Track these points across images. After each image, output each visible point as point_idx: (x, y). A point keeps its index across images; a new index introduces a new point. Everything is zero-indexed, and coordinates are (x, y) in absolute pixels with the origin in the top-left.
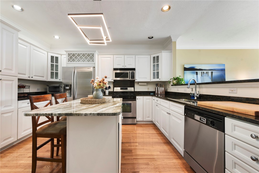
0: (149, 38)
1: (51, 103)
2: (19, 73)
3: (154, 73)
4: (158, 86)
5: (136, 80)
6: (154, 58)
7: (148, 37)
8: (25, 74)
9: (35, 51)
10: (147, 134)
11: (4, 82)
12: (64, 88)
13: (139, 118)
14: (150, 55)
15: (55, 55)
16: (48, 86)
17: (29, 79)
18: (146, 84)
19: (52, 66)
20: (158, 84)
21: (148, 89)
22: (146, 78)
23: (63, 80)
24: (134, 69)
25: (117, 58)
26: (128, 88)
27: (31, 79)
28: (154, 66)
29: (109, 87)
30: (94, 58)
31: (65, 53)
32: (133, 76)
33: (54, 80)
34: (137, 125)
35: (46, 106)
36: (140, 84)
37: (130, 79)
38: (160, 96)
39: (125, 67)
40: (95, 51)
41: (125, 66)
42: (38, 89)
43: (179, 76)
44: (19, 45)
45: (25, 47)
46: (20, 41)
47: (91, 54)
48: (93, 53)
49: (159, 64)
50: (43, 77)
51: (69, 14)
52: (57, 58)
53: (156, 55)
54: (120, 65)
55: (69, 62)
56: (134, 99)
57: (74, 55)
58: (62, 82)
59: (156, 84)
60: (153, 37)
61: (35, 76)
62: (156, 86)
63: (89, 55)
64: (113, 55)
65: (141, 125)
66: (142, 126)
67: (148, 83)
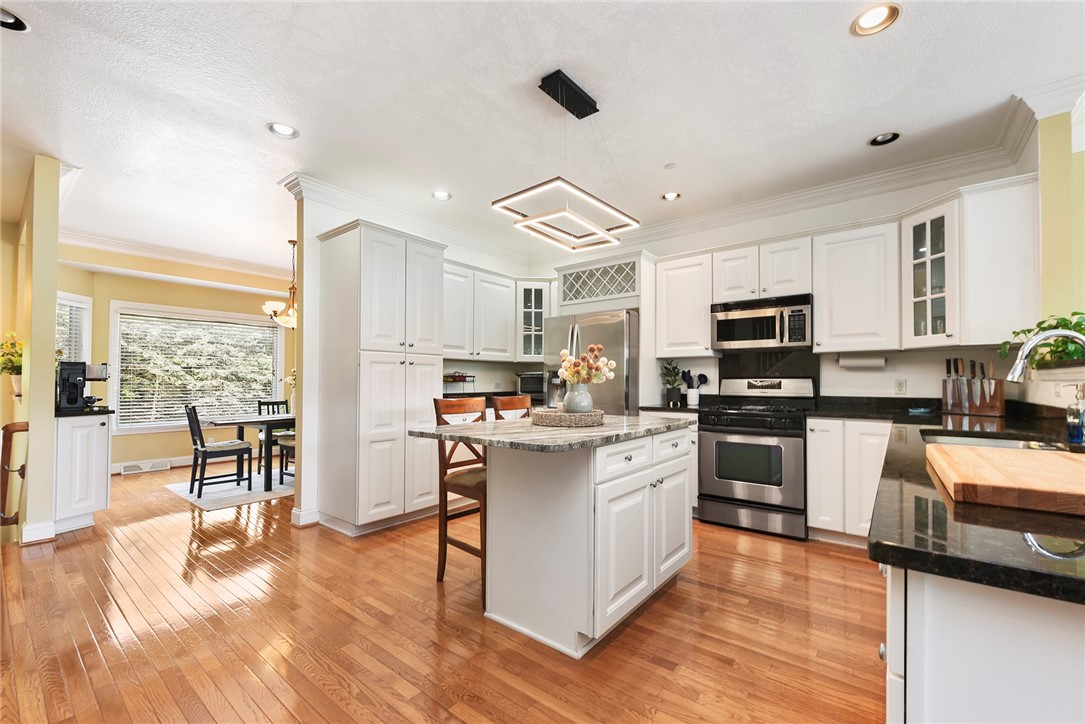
0: (874, 142)
1: (483, 418)
2: (445, 346)
3: (919, 308)
4: (957, 371)
5: (818, 345)
6: (919, 231)
7: (872, 137)
8: (462, 348)
9: (485, 284)
10: (825, 586)
11: (419, 369)
12: (550, 382)
13: (822, 518)
14: (899, 219)
15: (533, 286)
16: (519, 376)
17: (471, 358)
18: (881, 362)
19: (527, 316)
20: (956, 361)
21: (900, 385)
22: (875, 334)
23: (547, 357)
24: (806, 299)
25: (728, 264)
26: (784, 382)
27: (476, 358)
28: (919, 268)
29: (703, 379)
30: (636, 277)
31: (555, 275)
32: (799, 328)
33: (532, 358)
34: (810, 544)
35: (476, 421)
36: (843, 362)
37: (786, 342)
38: (971, 425)
39: (764, 296)
40: (639, 254)
41: (762, 288)
42: (497, 385)
43: (1074, 314)
44: (445, 275)
45: (463, 280)
46: (447, 267)
47: (627, 265)
48: (632, 260)
49: (943, 258)
50: (505, 351)
51: (493, 203)
52: (539, 293)
53: (926, 217)
54: (741, 287)
55: (567, 302)
56: (798, 430)
57: (578, 277)
58: (542, 363)
59: (948, 362)
60: (895, 136)
61: (485, 349)
62: (949, 372)
63: (620, 270)
64: (712, 251)
65: (825, 551)
66: (831, 553)
67: (892, 358)
